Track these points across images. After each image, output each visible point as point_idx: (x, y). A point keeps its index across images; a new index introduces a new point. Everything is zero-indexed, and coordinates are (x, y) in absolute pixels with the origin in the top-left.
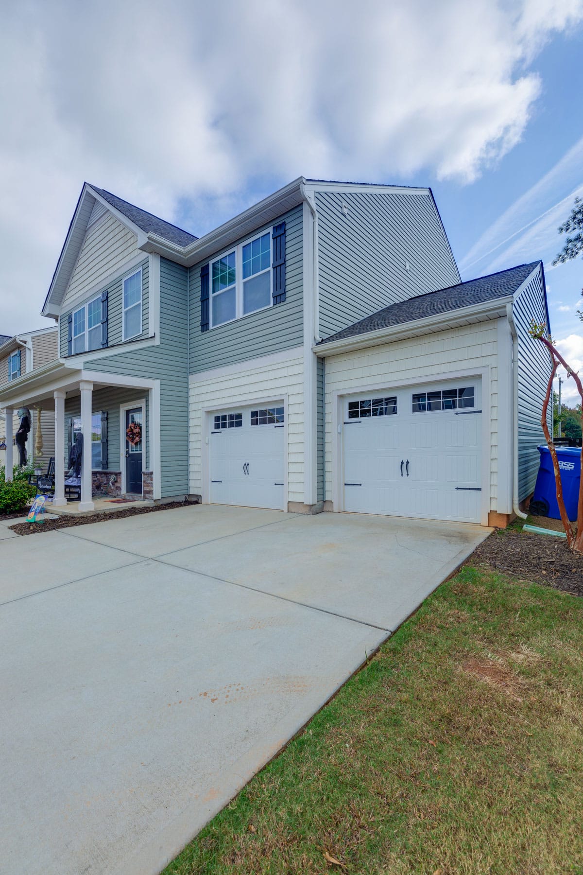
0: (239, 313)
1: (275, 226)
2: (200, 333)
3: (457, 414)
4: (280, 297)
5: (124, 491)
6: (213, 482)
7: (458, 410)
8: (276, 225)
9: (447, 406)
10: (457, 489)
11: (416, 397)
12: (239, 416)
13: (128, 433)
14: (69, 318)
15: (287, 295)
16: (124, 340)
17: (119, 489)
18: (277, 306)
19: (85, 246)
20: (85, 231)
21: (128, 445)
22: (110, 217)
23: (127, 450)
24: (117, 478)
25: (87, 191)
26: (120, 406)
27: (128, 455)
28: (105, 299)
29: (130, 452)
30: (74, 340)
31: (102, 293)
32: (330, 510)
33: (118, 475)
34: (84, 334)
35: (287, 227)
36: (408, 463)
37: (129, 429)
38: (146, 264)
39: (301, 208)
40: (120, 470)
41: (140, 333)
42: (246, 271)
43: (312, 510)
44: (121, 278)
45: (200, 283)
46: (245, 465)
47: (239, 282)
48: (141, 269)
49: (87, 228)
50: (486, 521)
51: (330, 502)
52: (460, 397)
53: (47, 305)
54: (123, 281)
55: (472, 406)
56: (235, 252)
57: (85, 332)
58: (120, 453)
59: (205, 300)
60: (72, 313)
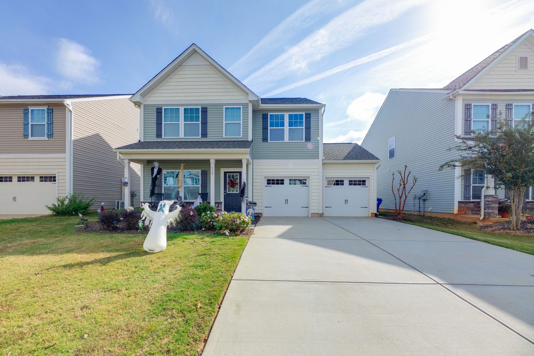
0: (286, 139)
1: (306, 113)
4: (308, 139)
6: (266, 207)
7: (362, 186)
9: (358, 185)
10: (361, 207)
11: (350, 181)
12: (283, 180)
13: (228, 183)
14: (157, 109)
15: (311, 139)
16: (225, 136)
17: (220, 210)
18: (307, 142)
19: (179, 73)
20: (180, 65)
21: (225, 189)
22: (210, 69)
23: (225, 191)
24: (218, 205)
25: (194, 48)
26: (221, 169)
27: (225, 194)
28: (205, 111)
29: (227, 192)
30: (165, 124)
31: (202, 107)
32: (322, 216)
33: (219, 203)
34: (179, 124)
35: (311, 115)
36: (347, 200)
37: (230, 181)
38: (245, 106)
39: (318, 111)
40: (221, 201)
41: (240, 137)
42: (290, 125)
43: (321, 215)
44: (222, 105)
45: (262, 120)
46: (286, 200)
47: (286, 127)
48: (241, 107)
49: (182, 64)
50: (370, 215)
51: (323, 213)
52: (362, 182)
53: (137, 96)
54: (224, 107)
55: (365, 185)
56: (284, 114)
57: (180, 122)
58: (220, 193)
59: (265, 129)
60: (163, 107)
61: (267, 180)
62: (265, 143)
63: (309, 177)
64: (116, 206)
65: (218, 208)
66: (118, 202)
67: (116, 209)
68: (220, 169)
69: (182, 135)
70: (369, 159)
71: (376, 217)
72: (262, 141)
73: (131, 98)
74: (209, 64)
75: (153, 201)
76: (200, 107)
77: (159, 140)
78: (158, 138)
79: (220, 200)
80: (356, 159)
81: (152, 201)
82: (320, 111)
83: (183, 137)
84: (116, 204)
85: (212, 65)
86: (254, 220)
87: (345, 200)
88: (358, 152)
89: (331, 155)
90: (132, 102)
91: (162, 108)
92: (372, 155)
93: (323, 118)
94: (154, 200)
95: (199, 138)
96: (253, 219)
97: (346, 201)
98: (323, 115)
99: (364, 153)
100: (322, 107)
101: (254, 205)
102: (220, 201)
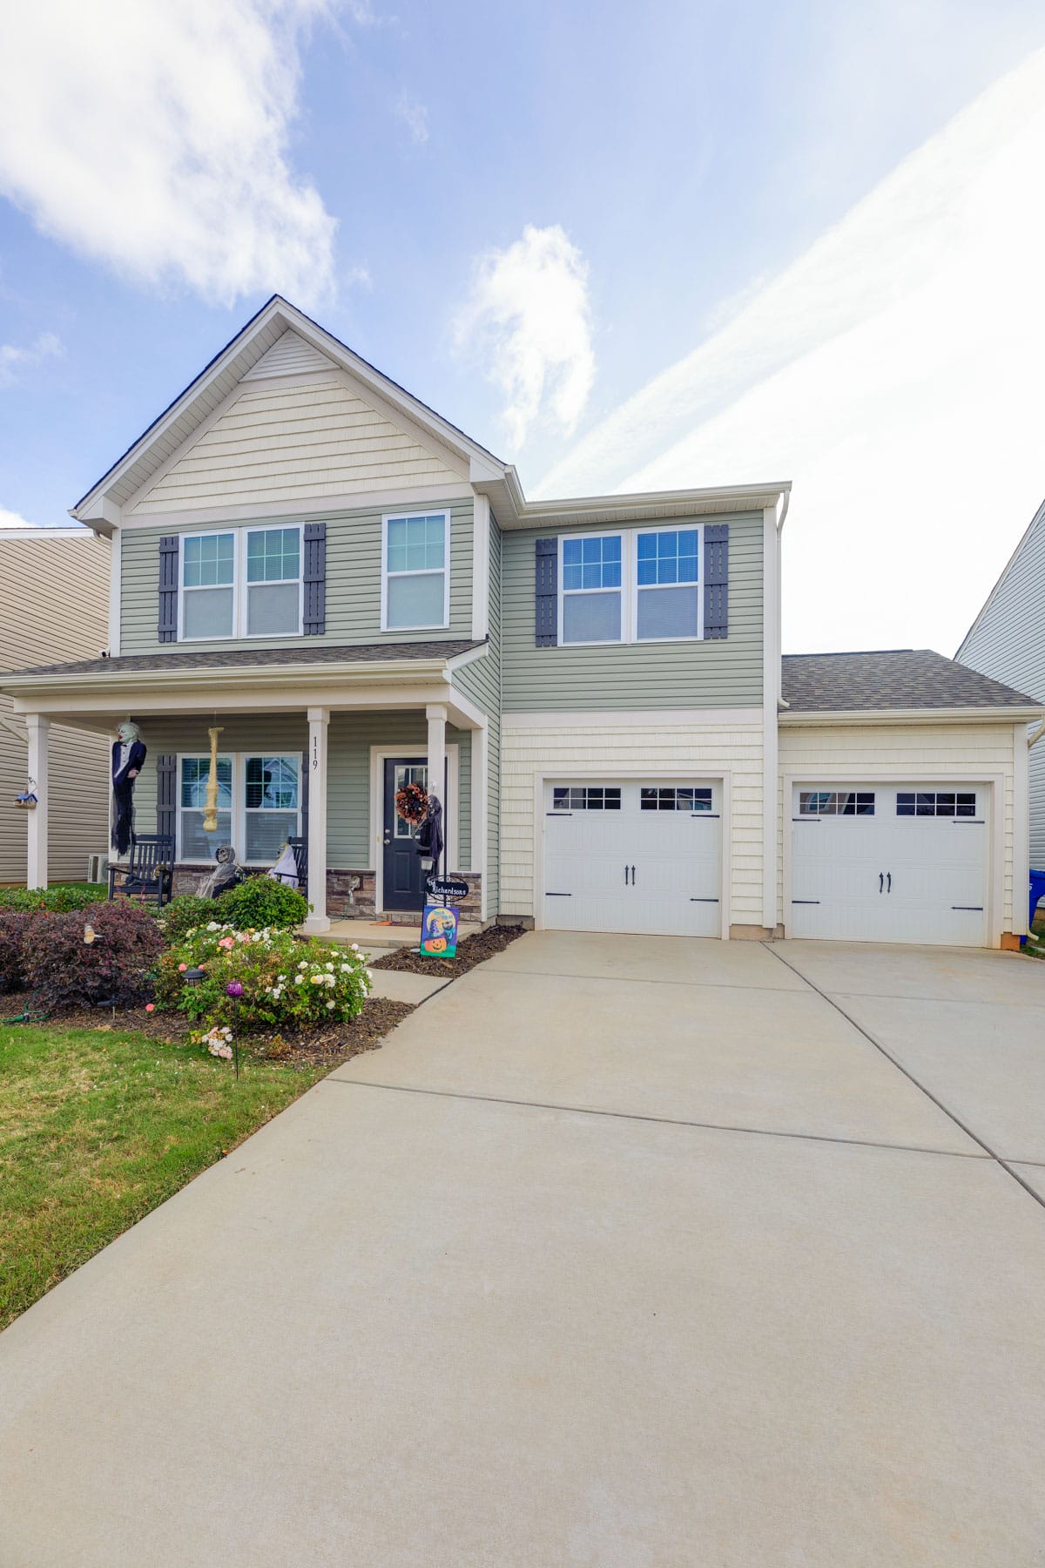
0: (629, 630)
1: (708, 524)
2: (533, 646)
3: (955, 822)
4: (717, 628)
5: (379, 908)
6: (547, 894)
7: (956, 818)
8: (712, 524)
9: (942, 812)
10: (954, 908)
11: (903, 797)
12: (615, 793)
13: (399, 800)
14: (164, 541)
15: (730, 630)
16: (385, 627)
17: (366, 903)
18: (711, 641)
19: (234, 411)
20: (237, 382)
21: (388, 823)
22: (337, 385)
23: (387, 831)
24: (361, 882)
25: (278, 313)
26: (372, 748)
27: (388, 841)
28: (317, 538)
29: (396, 836)
30: (186, 593)
31: (308, 523)
32: (781, 936)
33: (365, 877)
34: (231, 589)
35: (731, 534)
36: (889, 876)
37: (403, 794)
38: (462, 509)
39: (759, 515)
40: (371, 869)
41: (443, 624)
42: (645, 575)
43: (774, 935)
44: (375, 513)
45: (533, 565)
46: (627, 869)
47: (629, 586)
48: (447, 513)
49: (245, 379)
50: (997, 943)
51: (781, 925)
52: (960, 804)
53: (95, 499)
54: (385, 519)
55: (974, 814)
56: (619, 538)
57: (234, 585)
58: (368, 836)
59: (545, 596)
60: (180, 535)
61: (555, 790)
62: (546, 653)
63: (722, 779)
64: (90, 871)
65: (359, 894)
66: (96, 859)
67: (90, 880)
68: (368, 751)
69: (240, 629)
70: (991, 701)
71: (1024, 952)
72: (534, 645)
73: (79, 508)
74: (333, 366)
75: (136, 862)
76: (301, 526)
77: (169, 649)
78: (166, 644)
79: (368, 862)
80: (930, 705)
81: (132, 860)
82: (766, 514)
83: (244, 636)
84: (91, 866)
85: (342, 368)
86: (452, 955)
87: (881, 876)
88: (939, 678)
89: (818, 692)
90: (79, 520)
91: (178, 537)
92: (1005, 689)
93: (779, 542)
94: (140, 857)
95: (296, 636)
96: (451, 951)
97: (885, 878)
98: (779, 529)
99: (966, 683)
100: (776, 494)
101: (456, 892)
102: (368, 867)
